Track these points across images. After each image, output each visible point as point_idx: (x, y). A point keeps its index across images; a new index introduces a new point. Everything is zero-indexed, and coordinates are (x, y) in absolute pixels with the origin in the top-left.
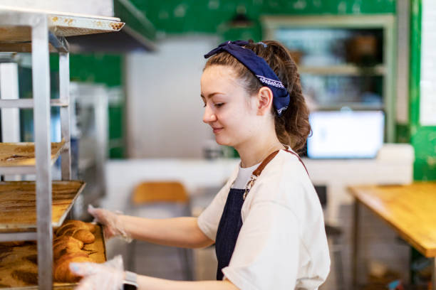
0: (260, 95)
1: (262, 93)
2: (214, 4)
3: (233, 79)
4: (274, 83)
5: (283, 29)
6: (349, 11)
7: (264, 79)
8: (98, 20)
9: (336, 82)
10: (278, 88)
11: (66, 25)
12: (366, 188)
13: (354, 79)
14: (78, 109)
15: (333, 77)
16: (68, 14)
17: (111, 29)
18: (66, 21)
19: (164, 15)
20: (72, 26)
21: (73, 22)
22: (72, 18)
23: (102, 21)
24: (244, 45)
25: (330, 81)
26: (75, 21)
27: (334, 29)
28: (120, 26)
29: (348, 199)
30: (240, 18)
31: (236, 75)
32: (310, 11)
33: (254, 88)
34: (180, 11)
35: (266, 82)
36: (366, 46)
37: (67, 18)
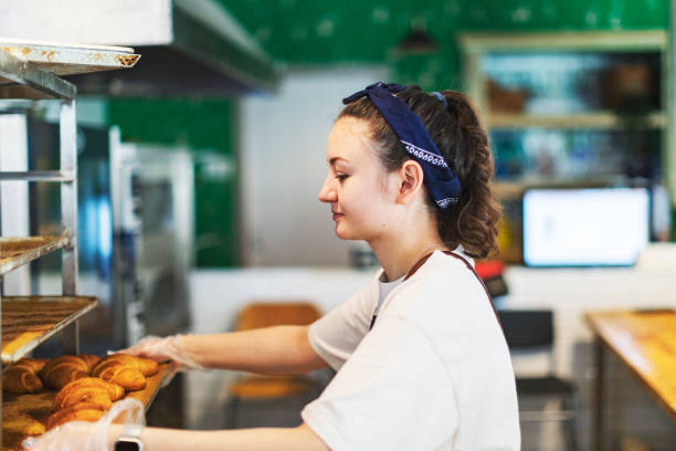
0: (404, 171)
1: (408, 168)
2: (380, 15)
3: (365, 140)
4: (429, 157)
5: (496, 54)
6: (603, 25)
7: (412, 148)
8: (94, 52)
9: (585, 140)
10: (436, 166)
11: (44, 59)
12: (613, 315)
13: (613, 136)
14: (138, 186)
15: (581, 132)
16: (46, 43)
17: (119, 64)
18: (44, 53)
19: (299, 33)
20: (54, 61)
21: (56, 55)
22: (53, 49)
23: (102, 53)
24: (396, 92)
25: (577, 139)
26: (59, 53)
27: (582, 53)
28: (133, 60)
29: (586, 335)
30: (417, 39)
31: (370, 135)
32: (538, 25)
33: (394, 159)
34: (326, 27)
35: (416, 153)
36: (634, 81)
37: (45, 49)
